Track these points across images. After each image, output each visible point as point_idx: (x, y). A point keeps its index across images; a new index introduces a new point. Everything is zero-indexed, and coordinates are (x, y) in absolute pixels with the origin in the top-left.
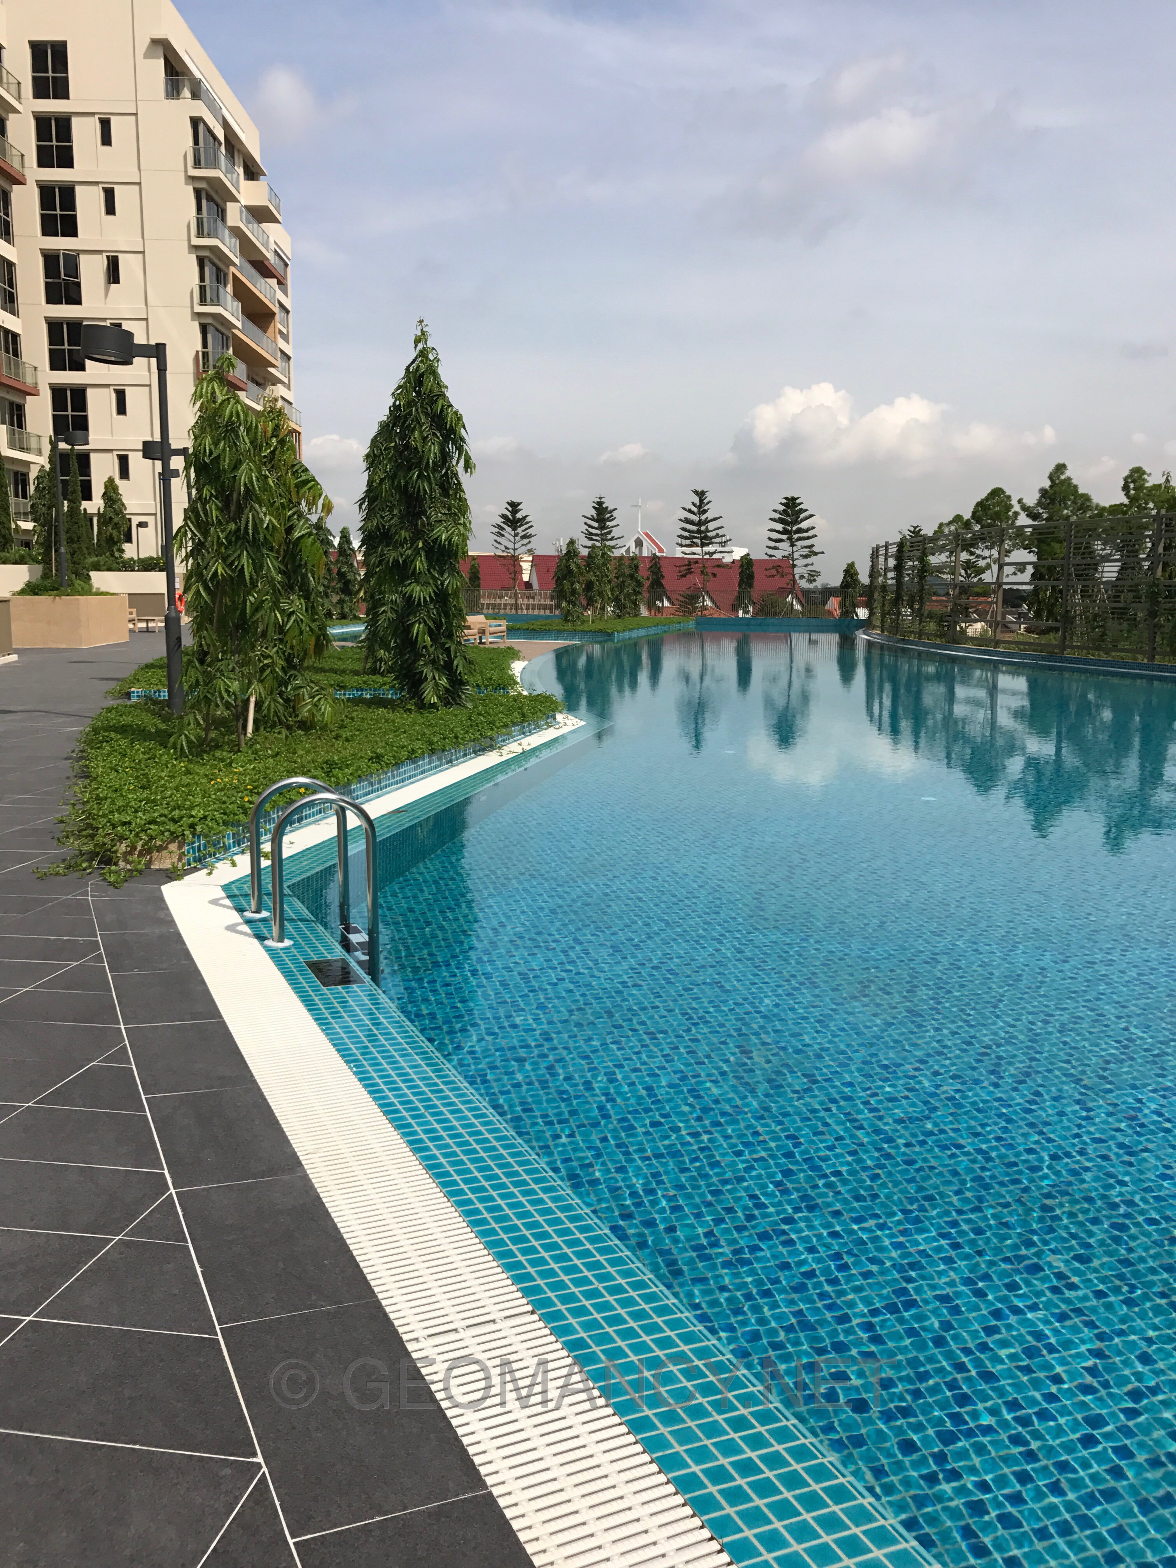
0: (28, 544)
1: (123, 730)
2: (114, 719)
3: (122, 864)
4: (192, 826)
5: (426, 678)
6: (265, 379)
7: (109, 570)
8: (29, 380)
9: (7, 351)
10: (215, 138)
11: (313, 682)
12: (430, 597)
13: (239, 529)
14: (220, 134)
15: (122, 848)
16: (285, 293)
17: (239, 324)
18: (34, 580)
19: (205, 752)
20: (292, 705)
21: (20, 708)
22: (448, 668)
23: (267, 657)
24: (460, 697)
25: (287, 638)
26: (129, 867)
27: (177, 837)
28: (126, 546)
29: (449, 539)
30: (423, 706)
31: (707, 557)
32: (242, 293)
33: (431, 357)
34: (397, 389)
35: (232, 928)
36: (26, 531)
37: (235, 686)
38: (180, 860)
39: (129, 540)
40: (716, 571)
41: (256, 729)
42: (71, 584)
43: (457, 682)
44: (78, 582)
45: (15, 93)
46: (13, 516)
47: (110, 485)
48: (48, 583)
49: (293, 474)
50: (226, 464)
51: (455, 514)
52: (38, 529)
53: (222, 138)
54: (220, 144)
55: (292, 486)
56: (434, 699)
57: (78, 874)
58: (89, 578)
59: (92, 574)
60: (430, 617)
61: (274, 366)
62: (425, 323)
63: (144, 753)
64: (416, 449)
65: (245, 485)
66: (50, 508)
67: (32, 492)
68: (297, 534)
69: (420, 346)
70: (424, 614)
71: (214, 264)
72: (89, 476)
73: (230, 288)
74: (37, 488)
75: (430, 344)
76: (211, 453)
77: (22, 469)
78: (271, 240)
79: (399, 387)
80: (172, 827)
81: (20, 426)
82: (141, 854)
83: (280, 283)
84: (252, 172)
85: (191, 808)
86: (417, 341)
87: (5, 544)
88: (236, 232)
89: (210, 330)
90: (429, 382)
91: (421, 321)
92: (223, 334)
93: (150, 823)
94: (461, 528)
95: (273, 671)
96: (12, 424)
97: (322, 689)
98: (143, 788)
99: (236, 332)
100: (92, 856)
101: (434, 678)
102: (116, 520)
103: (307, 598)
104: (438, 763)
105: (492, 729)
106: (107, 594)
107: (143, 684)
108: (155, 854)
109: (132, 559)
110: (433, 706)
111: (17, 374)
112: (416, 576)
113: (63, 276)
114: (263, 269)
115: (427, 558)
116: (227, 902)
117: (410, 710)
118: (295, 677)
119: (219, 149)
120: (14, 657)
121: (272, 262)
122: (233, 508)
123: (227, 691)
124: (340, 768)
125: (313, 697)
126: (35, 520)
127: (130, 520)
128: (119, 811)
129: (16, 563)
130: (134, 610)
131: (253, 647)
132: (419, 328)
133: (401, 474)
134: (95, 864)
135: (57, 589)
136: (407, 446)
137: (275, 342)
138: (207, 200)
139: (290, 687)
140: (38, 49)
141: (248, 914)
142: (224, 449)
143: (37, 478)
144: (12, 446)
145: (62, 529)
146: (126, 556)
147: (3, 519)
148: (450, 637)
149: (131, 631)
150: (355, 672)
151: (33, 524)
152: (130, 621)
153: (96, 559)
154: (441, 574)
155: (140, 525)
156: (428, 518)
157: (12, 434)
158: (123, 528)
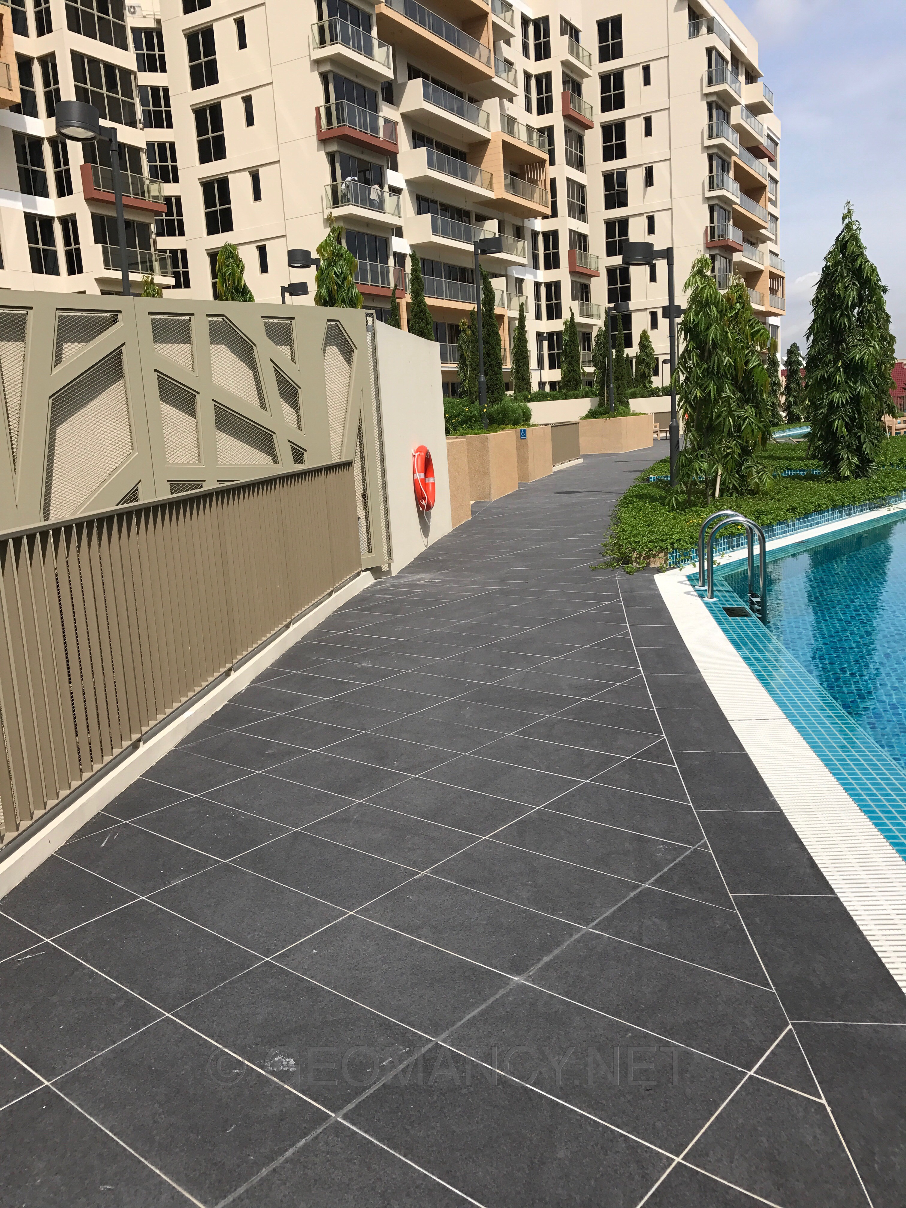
0: (590, 383)
1: (640, 497)
2: (637, 491)
3: (634, 564)
4: (672, 544)
5: (842, 459)
6: (757, 239)
7: (642, 397)
8: (593, 267)
9: (580, 249)
10: (724, 59)
11: (759, 463)
12: (847, 400)
13: (709, 367)
14: (727, 55)
15: (635, 555)
16: (775, 168)
17: (738, 201)
18: (593, 408)
19: (687, 508)
20: (743, 478)
21: (584, 490)
22: (858, 451)
23: (730, 448)
24: (867, 471)
25: (743, 435)
26: (638, 566)
27: (664, 549)
28: (654, 379)
29: (862, 359)
30: (839, 478)
32: (742, 176)
33: (855, 228)
34: (829, 254)
35: (688, 593)
36: (589, 374)
37: (705, 466)
38: (665, 562)
39: (656, 373)
41: (721, 494)
42: (617, 409)
43: (865, 461)
44: (621, 408)
45: (587, 63)
46: (581, 364)
47: (644, 335)
48: (602, 409)
49: (750, 326)
50: (702, 327)
51: (868, 340)
52: (597, 372)
53: (728, 57)
54: (727, 63)
55: (749, 334)
56: (848, 473)
57: (612, 568)
58: (628, 403)
59: (630, 400)
60: (846, 415)
61: (764, 228)
62: (851, 203)
63: (651, 509)
64: (839, 295)
65: (713, 339)
66: (604, 358)
67: (594, 347)
68: (751, 366)
69: (847, 221)
70: (842, 412)
71: (720, 158)
72: (631, 329)
73: (731, 174)
74: (597, 343)
75: (853, 219)
76: (694, 320)
77: (587, 330)
78: (765, 127)
79: (830, 253)
80: (661, 544)
81: (587, 300)
82: (644, 559)
83: (771, 160)
84: (752, 77)
85: (672, 535)
86: (844, 218)
87: (577, 385)
88: (739, 129)
89: (716, 208)
90: (852, 247)
91: (848, 203)
92: (725, 210)
93: (650, 542)
94: (871, 349)
95: (733, 457)
96: (581, 299)
97: (765, 467)
98: (648, 526)
99: (735, 206)
100: (619, 560)
101: (848, 458)
102: (648, 360)
103: (756, 407)
104: (839, 515)
105: (884, 492)
106: (638, 414)
107: (657, 472)
108: (652, 559)
109: (657, 388)
110: (847, 478)
111: (586, 264)
112: (836, 387)
113: (616, 189)
114: (757, 152)
115: (845, 372)
116: (688, 582)
117: (829, 482)
118: (747, 460)
119: (726, 68)
120: (581, 461)
121: (765, 145)
122: (706, 354)
123: (700, 470)
124: (766, 515)
125: (758, 473)
126: (595, 366)
127: (657, 359)
128: (634, 536)
129: (583, 397)
130: (658, 425)
131: (720, 443)
132: (847, 208)
133: (828, 315)
134: (620, 563)
135: (608, 413)
136: (833, 295)
137: (765, 208)
138: (717, 109)
139: (743, 467)
140: (602, 25)
141: (697, 587)
142: (701, 318)
143: (597, 336)
144: (582, 315)
145: (612, 371)
146: (654, 386)
147: (576, 368)
148: (861, 428)
149: (655, 440)
150: (801, 459)
151: (594, 369)
152: (654, 432)
153: (633, 390)
154: (855, 383)
155: (665, 362)
156: (847, 344)
157: (582, 306)
158: (652, 365)
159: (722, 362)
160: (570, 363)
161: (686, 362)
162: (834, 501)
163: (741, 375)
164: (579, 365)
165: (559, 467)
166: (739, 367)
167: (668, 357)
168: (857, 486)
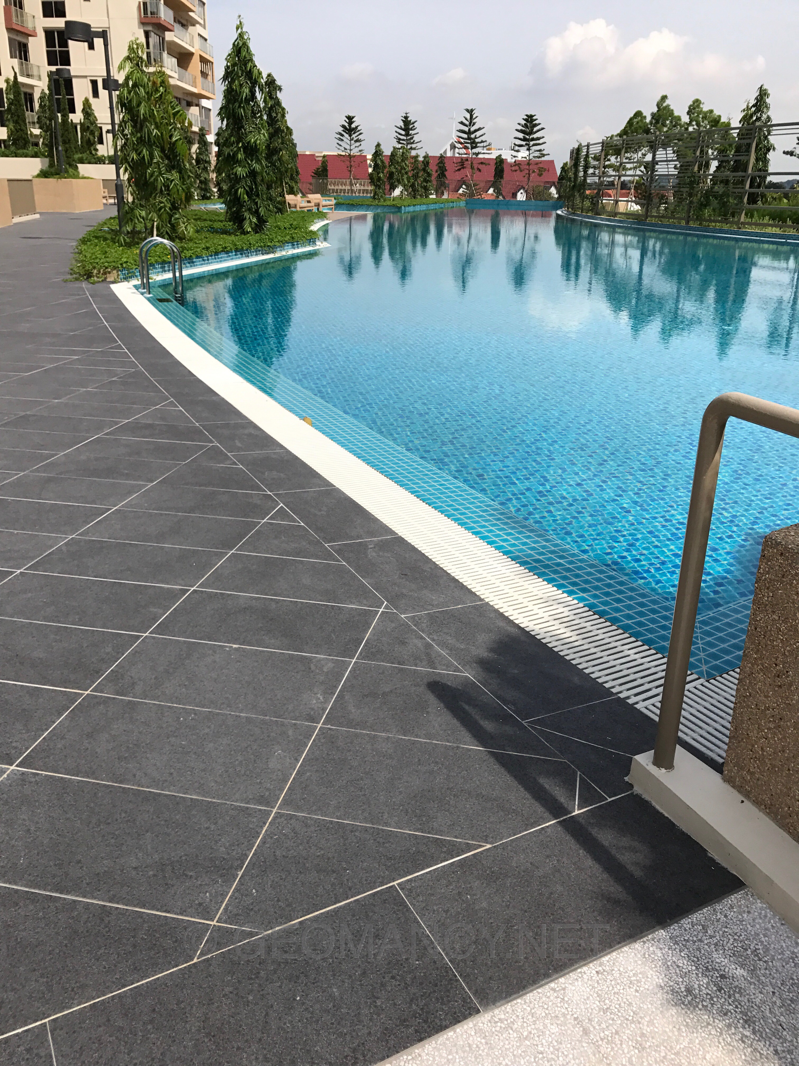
0: (38, 144)
1: (96, 238)
2: (93, 234)
3: (95, 278)
4: (122, 264)
5: (246, 218)
6: (187, 21)
7: (90, 163)
8: (30, 26)
9: (15, 5)
12: (246, 174)
13: (142, 136)
15: (95, 271)
18: (44, 168)
20: (173, 227)
21: (46, 236)
22: (256, 213)
23: (162, 203)
24: (263, 229)
25: (171, 193)
26: (98, 279)
27: (116, 268)
28: (99, 147)
29: (255, 142)
30: (244, 233)
31: (474, 156)
33: (245, 37)
34: (228, 56)
36: (36, 136)
38: (117, 277)
39: (101, 142)
40: (480, 167)
42: (67, 171)
43: (261, 221)
44: (71, 170)
46: (28, 124)
47: (87, 104)
48: (53, 170)
49: (171, 107)
50: (134, 103)
51: (259, 128)
52: (43, 134)
55: (171, 113)
56: (249, 229)
57: (79, 281)
58: (77, 167)
59: (79, 165)
60: (247, 185)
61: (193, 11)
62: (241, 17)
63: (105, 244)
64: (237, 90)
65: (143, 115)
66: (50, 120)
67: (37, 108)
68: (174, 139)
69: (239, 31)
70: (244, 183)
72: (73, 95)
74: (40, 105)
75: (244, 30)
76: (127, 96)
77: (28, 91)
80: (114, 264)
81: (26, 59)
82: (102, 274)
86: (237, 29)
87: (26, 144)
90: (244, 53)
93: (105, 262)
94: (262, 136)
95: (165, 210)
96: (21, 58)
101: (250, 218)
102: (92, 128)
103: (180, 172)
106: (88, 178)
107: (109, 225)
108: (108, 275)
109: (103, 156)
110: (248, 233)
111: (22, 22)
112: (239, 162)
115: (244, 152)
116: (134, 289)
117: (236, 235)
120: (37, 216)
122: (139, 126)
123: (140, 216)
126: (40, 128)
127: (101, 128)
129: (32, 157)
130: (106, 190)
131: (155, 199)
132: (239, 20)
134: (85, 277)
135: (59, 174)
139: (173, 218)
142: (133, 96)
143: (40, 98)
144: (22, 75)
145: (59, 133)
146: (100, 153)
147: (23, 128)
148: (258, 196)
149: (104, 204)
150: (221, 221)
151: (40, 130)
152: (104, 197)
153: (80, 155)
154: (252, 161)
155: (108, 131)
156: (245, 130)
157: (21, 64)
158: (97, 134)
159: (152, 134)
160: (16, 122)
161: (123, 131)
162: (235, 245)
163: (167, 146)
164: (26, 124)
165: (17, 220)
166: (165, 140)
167: (110, 127)
168: (253, 238)
